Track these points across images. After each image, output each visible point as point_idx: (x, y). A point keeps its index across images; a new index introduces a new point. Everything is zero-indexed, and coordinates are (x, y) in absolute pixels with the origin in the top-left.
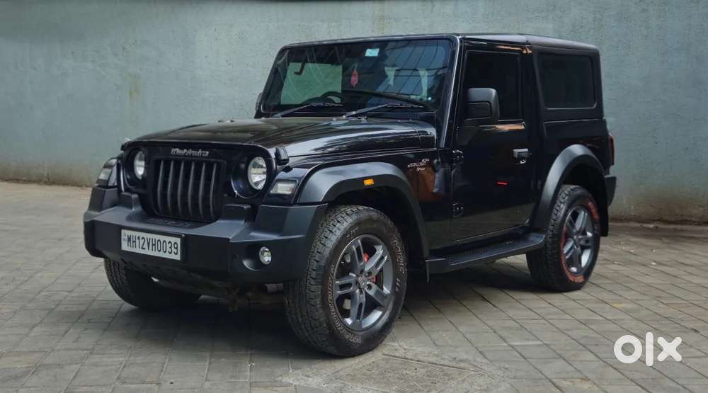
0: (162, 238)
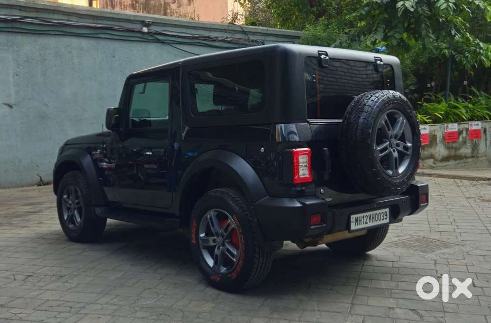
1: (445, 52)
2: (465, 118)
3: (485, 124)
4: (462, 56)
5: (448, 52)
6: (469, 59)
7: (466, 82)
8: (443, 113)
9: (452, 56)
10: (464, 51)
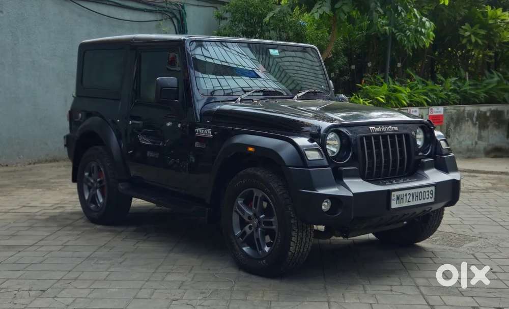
0: (422, 190)
1: (386, 29)
2: (405, 103)
3: (422, 110)
4: (403, 34)
5: (389, 28)
6: (410, 39)
7: (400, 64)
8: (384, 97)
9: (393, 34)
10: (405, 29)
